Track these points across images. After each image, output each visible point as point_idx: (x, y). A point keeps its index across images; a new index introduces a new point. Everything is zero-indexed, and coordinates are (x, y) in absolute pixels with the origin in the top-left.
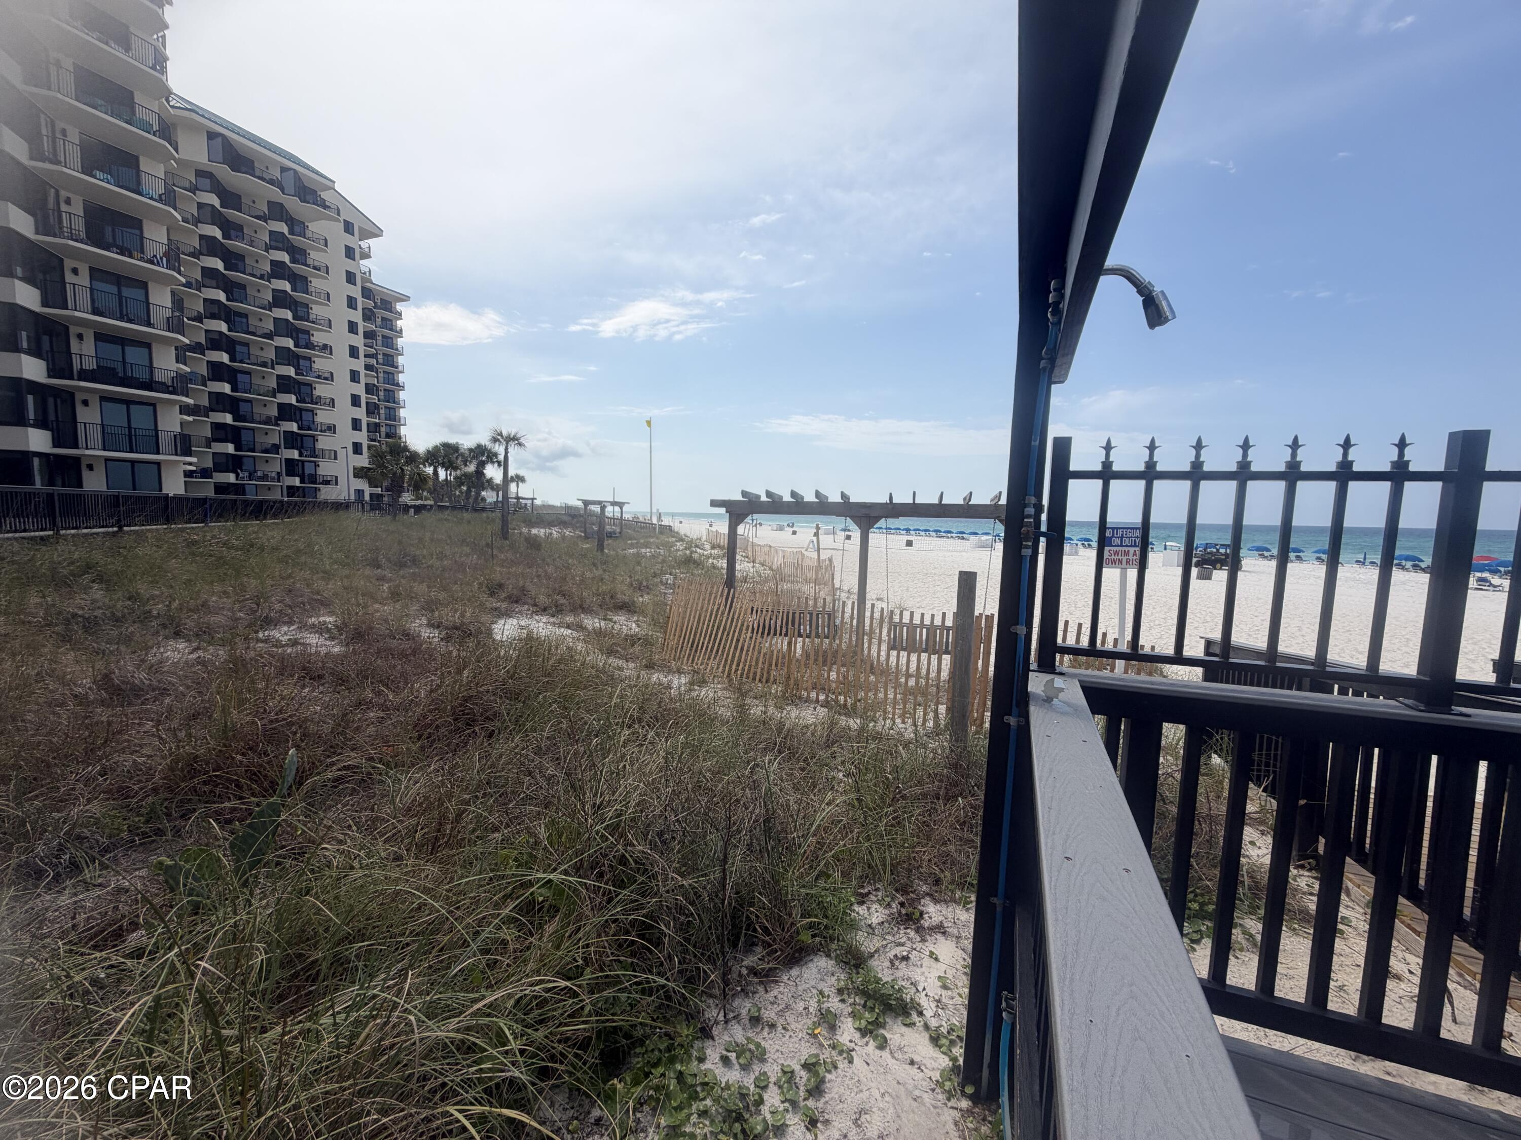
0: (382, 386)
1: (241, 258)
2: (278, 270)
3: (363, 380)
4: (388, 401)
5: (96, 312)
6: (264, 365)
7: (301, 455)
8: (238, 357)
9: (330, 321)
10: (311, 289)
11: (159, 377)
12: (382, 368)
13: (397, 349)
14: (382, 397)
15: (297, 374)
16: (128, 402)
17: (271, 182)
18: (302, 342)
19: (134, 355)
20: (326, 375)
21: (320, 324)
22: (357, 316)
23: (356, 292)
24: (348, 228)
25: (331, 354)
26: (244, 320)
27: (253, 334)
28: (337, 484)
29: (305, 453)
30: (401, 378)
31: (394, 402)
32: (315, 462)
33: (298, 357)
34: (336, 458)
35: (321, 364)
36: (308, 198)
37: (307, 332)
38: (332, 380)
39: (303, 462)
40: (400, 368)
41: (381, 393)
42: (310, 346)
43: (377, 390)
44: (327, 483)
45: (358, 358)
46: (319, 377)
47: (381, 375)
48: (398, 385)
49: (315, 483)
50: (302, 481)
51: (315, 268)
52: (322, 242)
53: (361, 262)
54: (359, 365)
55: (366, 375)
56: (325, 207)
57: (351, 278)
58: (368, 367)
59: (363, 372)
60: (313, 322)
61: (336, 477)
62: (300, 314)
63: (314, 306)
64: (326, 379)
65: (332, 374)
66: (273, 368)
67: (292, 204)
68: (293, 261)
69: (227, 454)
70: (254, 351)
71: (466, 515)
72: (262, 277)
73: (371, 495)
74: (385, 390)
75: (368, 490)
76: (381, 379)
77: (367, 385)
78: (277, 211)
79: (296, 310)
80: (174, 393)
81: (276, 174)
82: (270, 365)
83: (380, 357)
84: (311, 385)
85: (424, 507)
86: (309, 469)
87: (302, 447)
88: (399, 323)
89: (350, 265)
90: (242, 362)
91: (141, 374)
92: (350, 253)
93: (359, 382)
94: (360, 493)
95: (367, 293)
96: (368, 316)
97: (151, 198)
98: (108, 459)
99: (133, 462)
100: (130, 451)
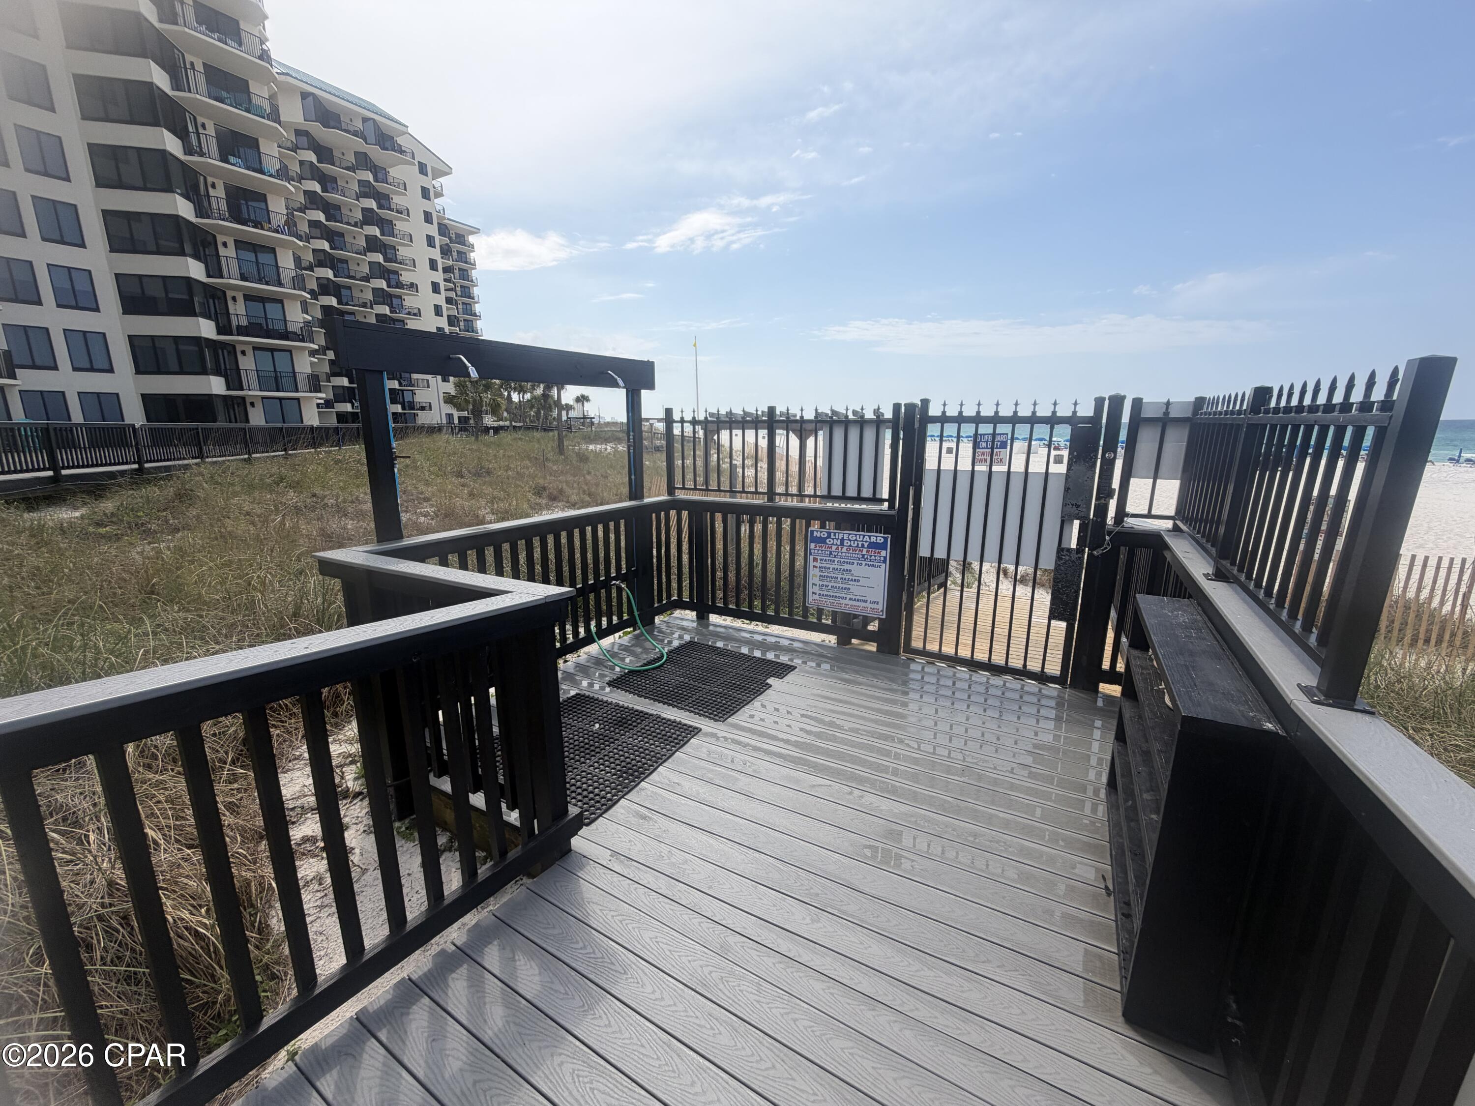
0: (462, 317)
1: (338, 208)
2: (369, 218)
3: (445, 313)
4: (468, 331)
5: (243, 278)
6: (364, 305)
7: (400, 385)
8: (344, 300)
9: (414, 260)
10: (396, 232)
11: (291, 328)
12: (461, 300)
13: (472, 281)
14: (462, 327)
15: (391, 312)
16: (272, 350)
17: (355, 134)
18: (393, 283)
19: (272, 310)
20: (416, 311)
21: (406, 265)
22: (436, 254)
23: (433, 230)
24: (423, 169)
25: (417, 291)
26: (345, 266)
27: (353, 278)
28: (431, 410)
29: (403, 383)
30: (478, 308)
31: (473, 331)
32: (412, 391)
33: (391, 296)
34: (428, 387)
35: (410, 301)
36: (388, 144)
37: (396, 273)
38: (420, 316)
39: (402, 391)
40: (476, 299)
41: (462, 324)
42: (400, 285)
43: (458, 321)
44: (423, 408)
45: (439, 293)
46: (409, 313)
47: (460, 306)
48: (475, 315)
49: (413, 409)
50: (403, 408)
51: (398, 212)
52: (402, 186)
53: (436, 201)
54: (441, 300)
55: (448, 309)
56: (402, 152)
57: (428, 217)
58: (449, 301)
59: (444, 306)
60: (400, 263)
61: (430, 404)
62: (389, 256)
63: (399, 248)
64: (415, 315)
65: (419, 310)
66: (372, 308)
67: (375, 153)
68: (380, 207)
69: (343, 387)
70: (356, 294)
71: (537, 434)
72: (356, 225)
73: (459, 418)
74: (465, 320)
75: (456, 414)
76: (461, 311)
77: (449, 316)
78: (363, 161)
79: (386, 253)
80: (303, 341)
81: (359, 125)
82: (369, 305)
83: (458, 289)
84: (403, 321)
85: (501, 428)
86: (408, 397)
87: (401, 378)
88: (472, 254)
89: (426, 205)
90: (347, 304)
91: (279, 326)
92: (425, 193)
93: (442, 316)
94: (450, 416)
95: (443, 229)
96: (445, 252)
97: (271, 176)
98: (263, 398)
99: (281, 399)
100: (278, 390)
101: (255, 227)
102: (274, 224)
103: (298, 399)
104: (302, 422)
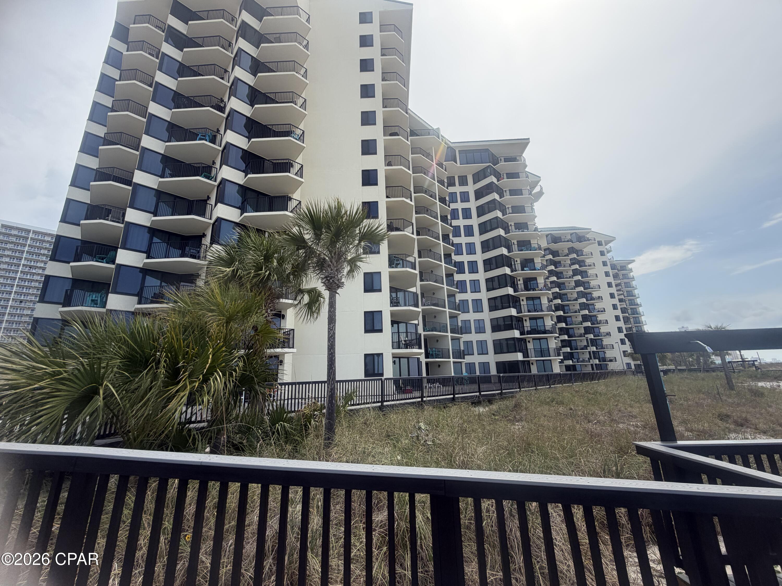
0: (629, 307)
1: (562, 273)
2: (576, 273)
3: (619, 307)
4: (634, 314)
5: (529, 311)
6: (576, 312)
7: (597, 349)
8: (566, 312)
9: (599, 285)
10: (589, 275)
11: (547, 328)
12: (627, 299)
13: (633, 287)
14: (630, 313)
15: (589, 312)
16: (539, 339)
17: (568, 241)
18: (589, 298)
19: (540, 322)
20: (602, 310)
21: (595, 288)
22: (611, 279)
23: (608, 269)
24: (600, 244)
25: (602, 300)
26: (566, 296)
27: (570, 301)
28: (616, 361)
29: (598, 347)
30: (638, 301)
31: (637, 314)
32: (604, 351)
33: (588, 305)
34: (613, 348)
35: (598, 306)
36: (582, 240)
37: (590, 293)
38: (605, 311)
39: (598, 352)
40: (637, 296)
41: (629, 311)
42: (592, 299)
43: (627, 310)
44: (611, 361)
45: (615, 298)
46: (599, 311)
47: (627, 302)
48: (637, 305)
49: (605, 361)
50: (599, 361)
51: (589, 266)
52: (590, 254)
53: (608, 255)
54: (616, 301)
55: (620, 305)
56: (589, 240)
57: (605, 264)
58: (621, 300)
59: (618, 304)
60: (592, 288)
61: (615, 358)
62: (586, 287)
63: (591, 282)
64: (602, 311)
65: (604, 309)
66: (579, 312)
67: (577, 245)
68: (580, 266)
69: (568, 352)
70: (571, 307)
72: (570, 278)
73: (635, 365)
74: (631, 309)
75: (633, 363)
76: (628, 304)
77: (621, 309)
78: (572, 250)
79: (584, 286)
80: (552, 333)
81: (569, 237)
82: (578, 311)
83: (625, 293)
84: (596, 316)
85: (669, 370)
86: (601, 355)
87: (597, 345)
88: (631, 274)
89: (604, 258)
90: (568, 313)
91: (542, 328)
92: (602, 254)
93: (617, 309)
94: (628, 365)
95: (613, 267)
96: (616, 276)
97: (539, 270)
98: (537, 361)
99: (543, 360)
100: (542, 357)
101: (533, 291)
102: (540, 288)
103: (550, 360)
104: (553, 371)
